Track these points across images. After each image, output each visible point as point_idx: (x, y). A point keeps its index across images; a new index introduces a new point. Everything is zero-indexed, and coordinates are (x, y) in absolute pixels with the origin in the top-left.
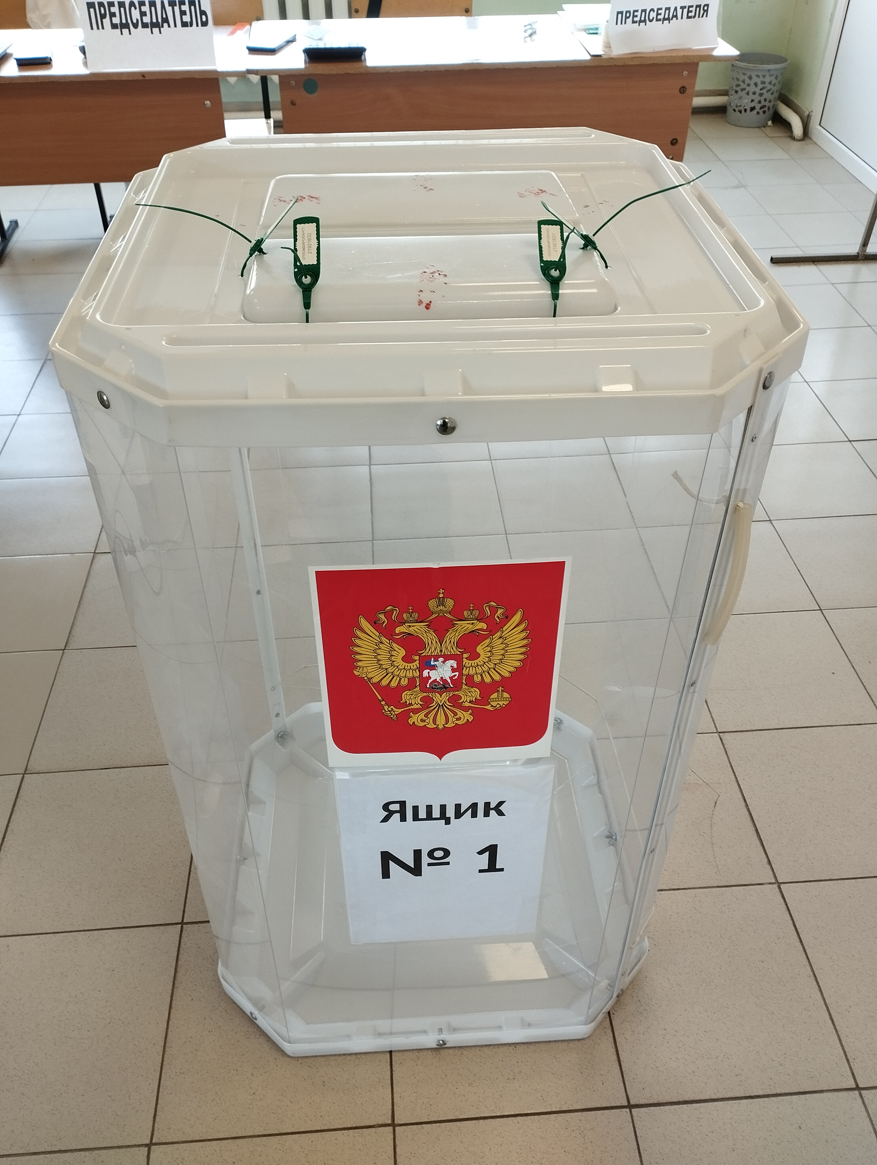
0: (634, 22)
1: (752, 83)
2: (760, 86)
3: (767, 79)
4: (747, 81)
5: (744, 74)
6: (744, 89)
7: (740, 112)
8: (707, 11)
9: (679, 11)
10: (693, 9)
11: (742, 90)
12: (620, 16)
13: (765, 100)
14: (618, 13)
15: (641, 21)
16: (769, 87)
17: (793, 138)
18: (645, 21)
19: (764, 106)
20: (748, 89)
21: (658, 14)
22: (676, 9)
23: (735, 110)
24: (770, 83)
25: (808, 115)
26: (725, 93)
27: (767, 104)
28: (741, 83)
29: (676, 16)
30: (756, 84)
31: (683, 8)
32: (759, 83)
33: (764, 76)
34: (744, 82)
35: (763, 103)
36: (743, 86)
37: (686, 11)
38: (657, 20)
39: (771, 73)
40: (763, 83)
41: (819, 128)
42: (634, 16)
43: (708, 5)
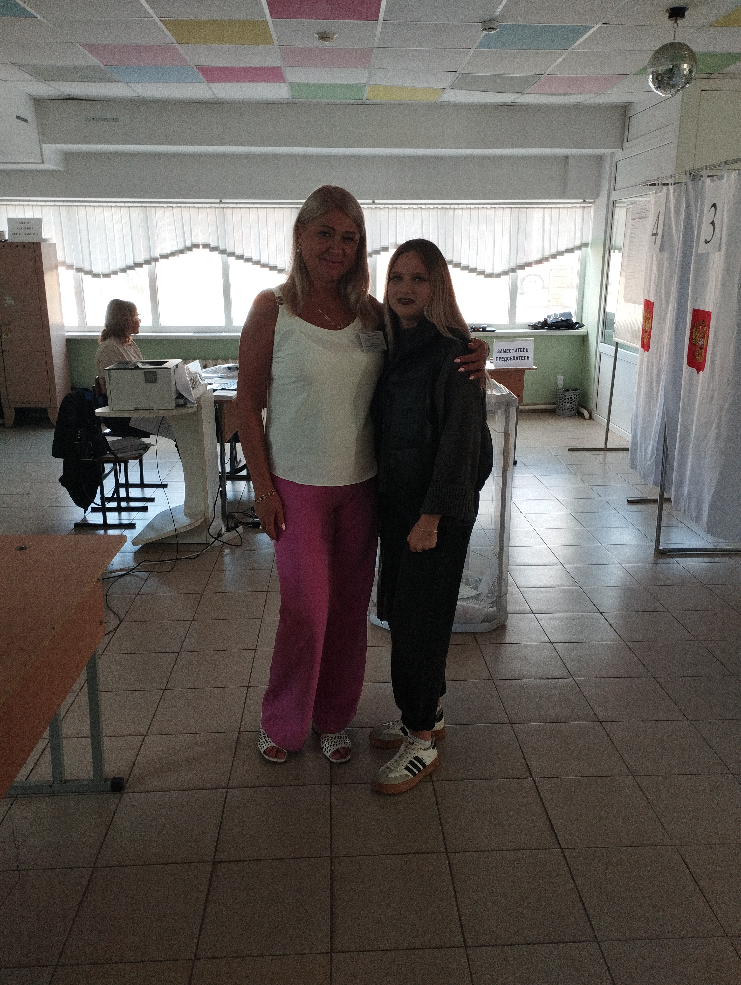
0: (502, 360)
1: (566, 398)
2: (570, 399)
3: (573, 396)
4: (564, 398)
5: (562, 395)
6: (564, 401)
7: (563, 410)
8: (529, 358)
9: (519, 358)
10: (524, 357)
11: (562, 401)
12: (497, 359)
13: (573, 405)
14: (496, 358)
15: (505, 360)
16: (574, 400)
17: (585, 419)
18: (506, 360)
19: (573, 408)
20: (565, 401)
21: (511, 358)
22: (517, 357)
23: (560, 410)
24: (574, 398)
25: (591, 410)
26: (554, 404)
27: (574, 407)
28: (562, 399)
29: (518, 359)
30: (568, 399)
31: (520, 357)
32: (569, 398)
33: (571, 395)
34: (563, 398)
35: (572, 406)
36: (563, 400)
37: (521, 358)
38: (511, 360)
39: (574, 394)
40: (571, 398)
41: (596, 414)
42: (502, 359)
43: (529, 356)
